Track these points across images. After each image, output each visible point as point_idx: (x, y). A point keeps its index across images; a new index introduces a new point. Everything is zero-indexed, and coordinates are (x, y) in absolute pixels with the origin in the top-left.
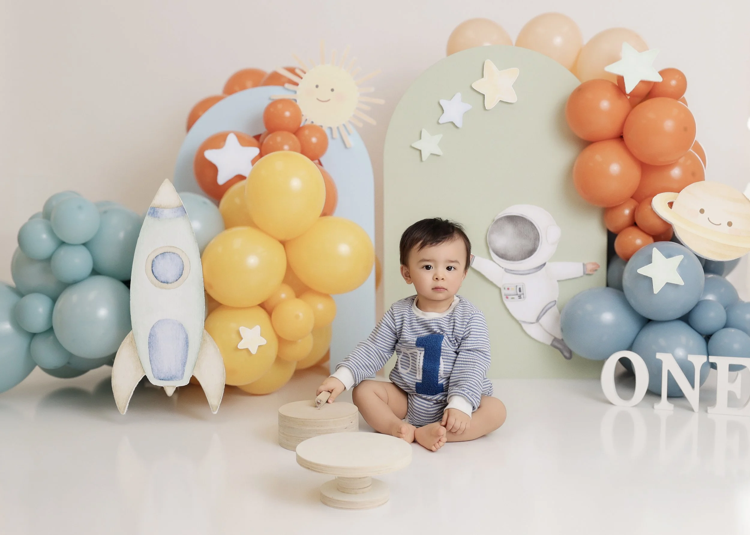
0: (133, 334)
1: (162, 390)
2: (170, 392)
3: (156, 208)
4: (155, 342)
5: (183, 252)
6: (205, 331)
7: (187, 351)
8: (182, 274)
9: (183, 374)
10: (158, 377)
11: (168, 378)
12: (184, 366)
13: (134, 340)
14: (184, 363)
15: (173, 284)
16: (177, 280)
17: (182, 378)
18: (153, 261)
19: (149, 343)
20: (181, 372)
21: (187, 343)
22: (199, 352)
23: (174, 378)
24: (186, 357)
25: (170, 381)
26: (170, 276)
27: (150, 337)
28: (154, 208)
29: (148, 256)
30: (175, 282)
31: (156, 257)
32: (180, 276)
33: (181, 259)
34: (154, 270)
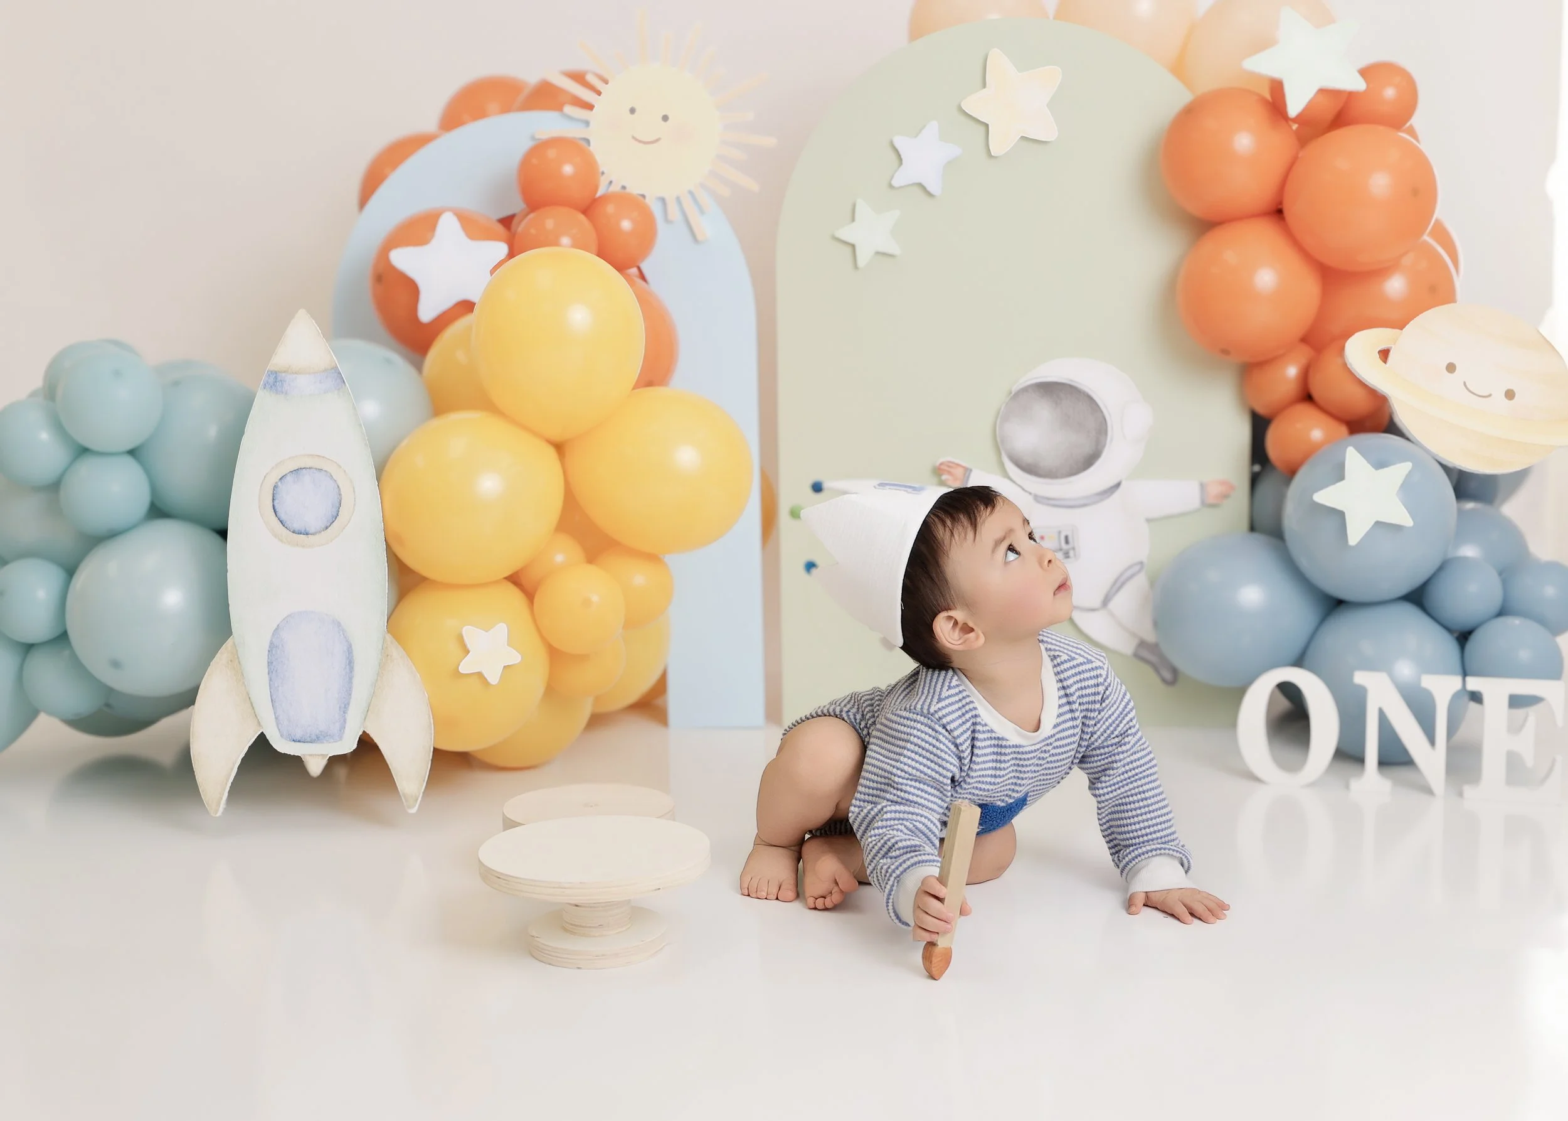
0: (234, 645)
1: (296, 762)
2: (315, 767)
3: (280, 372)
4: (282, 661)
5: (339, 466)
6: (389, 637)
7: (351, 678)
8: (338, 515)
9: (343, 728)
10: (290, 734)
11: (310, 737)
12: (345, 712)
13: (238, 658)
14: (345, 704)
15: (318, 536)
16: (327, 528)
17: (341, 738)
18: (275, 487)
19: (270, 663)
20: (338, 725)
21: (350, 663)
22: (377, 680)
23: (324, 737)
24: (349, 692)
25: (316, 743)
26: (313, 518)
27: (272, 651)
28: (276, 372)
29: (265, 477)
30: (323, 532)
31: (281, 479)
32: (334, 520)
33: (335, 481)
34: (277, 507)
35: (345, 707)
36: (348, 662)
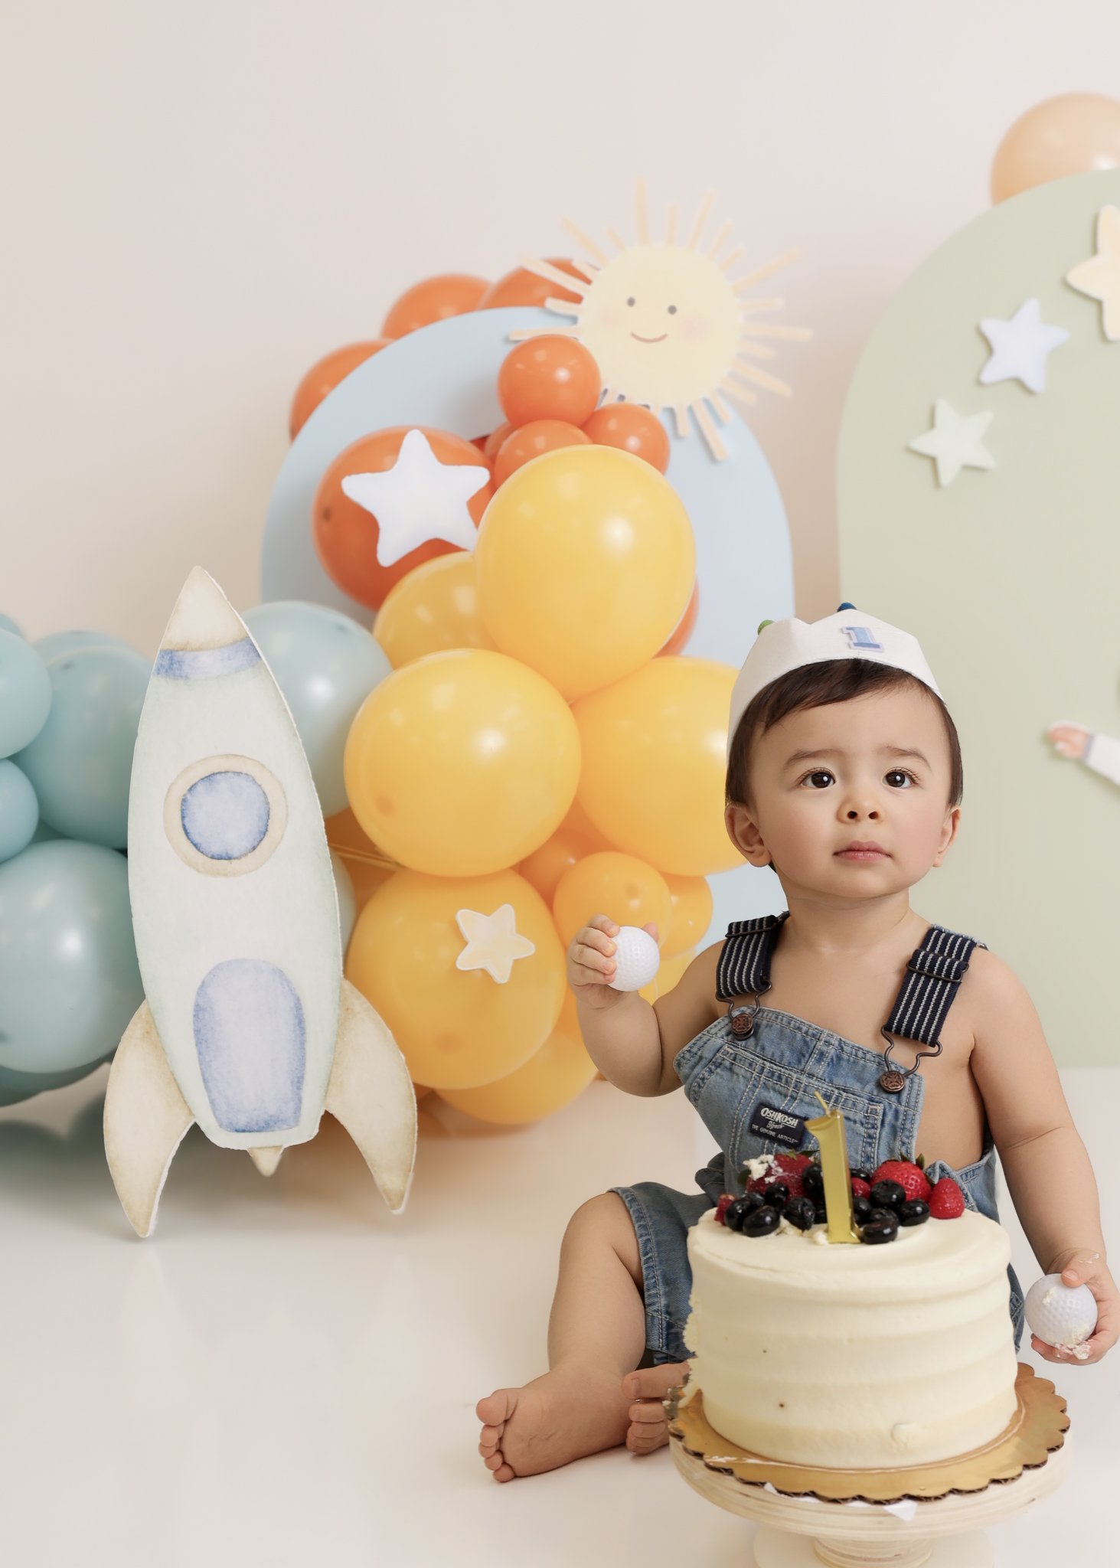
0: (150, 1012)
1: (242, 1159)
2: (267, 1163)
3: (177, 651)
4: (212, 1028)
5: (263, 766)
6: (347, 984)
7: (303, 1043)
8: (267, 830)
9: (298, 1109)
10: (231, 1123)
11: (257, 1124)
12: (299, 1088)
13: (156, 1027)
14: (299, 1078)
15: (244, 860)
16: (254, 848)
17: (297, 1122)
18: (184, 801)
19: (197, 1032)
20: (292, 1105)
21: (300, 1022)
22: (336, 1042)
23: (276, 1123)
24: (302, 1064)
25: (266, 1131)
26: (235, 838)
27: (198, 1015)
28: (171, 652)
29: (169, 789)
30: (249, 854)
31: (190, 789)
32: (262, 836)
33: (259, 786)
34: (188, 826)
35: (299, 1082)
36: (297, 1021)
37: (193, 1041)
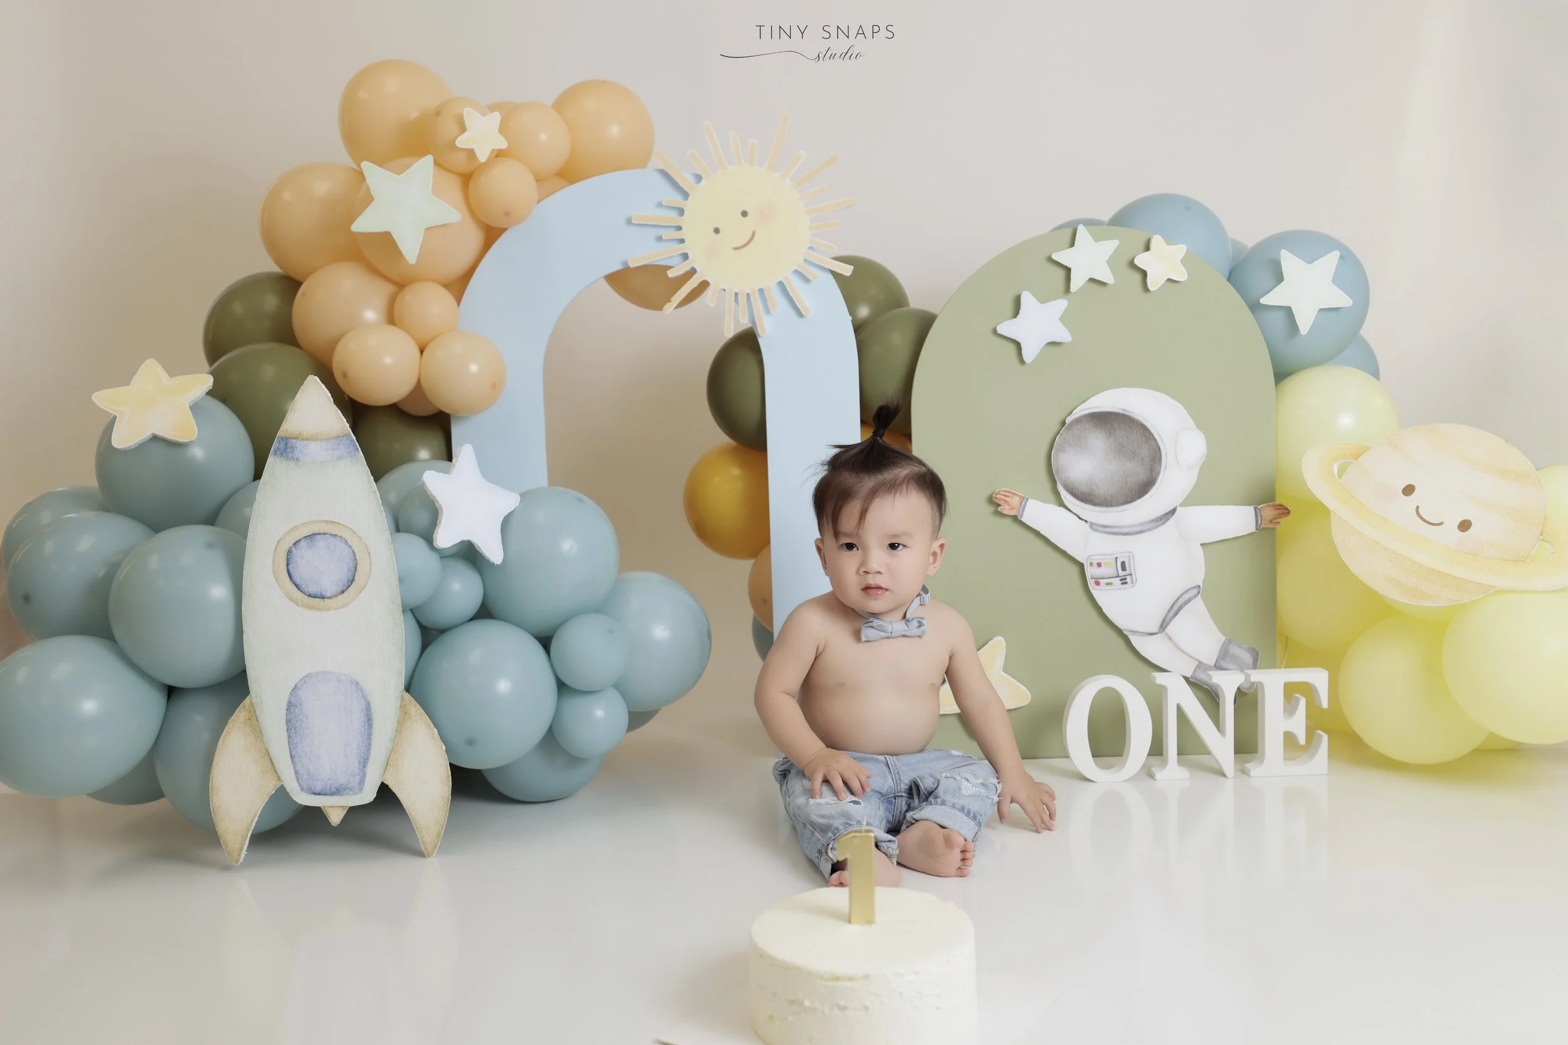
0: (252, 704)
1: (316, 814)
2: (335, 818)
3: (292, 438)
4: (300, 719)
5: (354, 532)
6: (408, 697)
7: (370, 735)
8: (354, 580)
9: (362, 782)
10: (309, 788)
11: (330, 790)
12: (364, 767)
13: (256, 716)
14: (365, 759)
15: (334, 599)
16: (343, 592)
17: (361, 789)
18: (289, 552)
19: (288, 721)
20: (358, 778)
21: (369, 720)
22: (396, 736)
23: (345, 790)
24: (368, 749)
25: (335, 795)
26: (329, 582)
27: (290, 709)
28: (286, 439)
29: (278, 542)
30: (339, 596)
31: (295, 544)
32: (350, 583)
33: (350, 546)
34: (291, 570)
35: (364, 762)
36: (366, 719)
37: (285, 728)
